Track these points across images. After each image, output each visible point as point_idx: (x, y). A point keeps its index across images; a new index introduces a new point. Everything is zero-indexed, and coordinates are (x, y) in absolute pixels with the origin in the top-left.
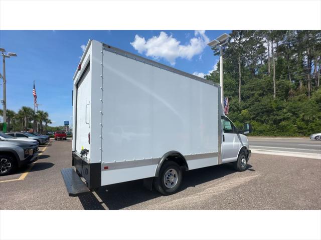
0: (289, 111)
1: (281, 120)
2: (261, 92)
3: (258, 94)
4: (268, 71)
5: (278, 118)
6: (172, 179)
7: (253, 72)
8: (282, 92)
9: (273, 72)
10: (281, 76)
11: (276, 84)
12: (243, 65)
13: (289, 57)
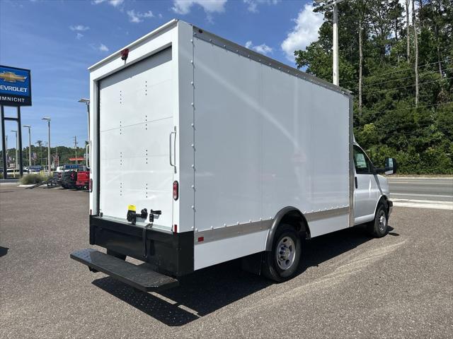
0: (440, 128)
1: (427, 145)
2: (395, 91)
3: (391, 95)
4: (406, 52)
5: (424, 140)
6: (287, 254)
7: (383, 52)
8: (428, 93)
9: (414, 54)
10: (427, 65)
11: (419, 79)
12: (365, 37)
13: (438, 29)
